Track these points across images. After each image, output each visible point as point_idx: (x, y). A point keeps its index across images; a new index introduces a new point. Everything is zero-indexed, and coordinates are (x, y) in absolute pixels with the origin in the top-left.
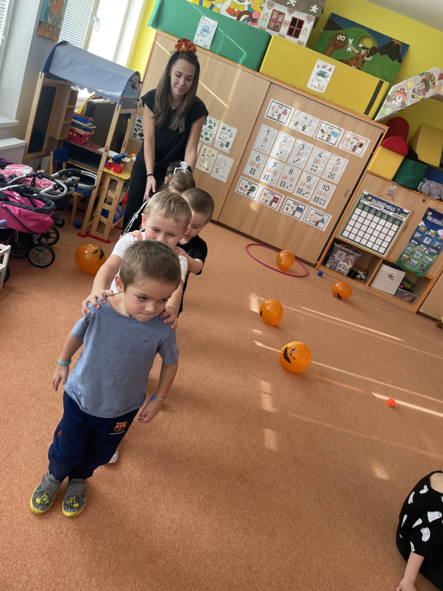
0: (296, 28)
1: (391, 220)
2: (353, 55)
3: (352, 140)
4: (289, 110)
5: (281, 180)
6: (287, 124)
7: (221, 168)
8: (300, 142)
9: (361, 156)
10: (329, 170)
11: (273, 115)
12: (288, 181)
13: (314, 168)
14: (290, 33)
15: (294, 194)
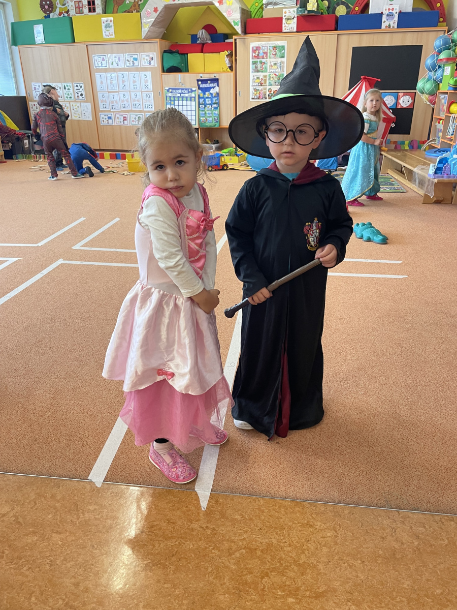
0: (92, 6)
1: (189, 99)
2: (131, 4)
3: (147, 58)
4: (104, 57)
5: (121, 104)
6: (108, 66)
7: (86, 111)
8: (120, 74)
9: (156, 66)
10: (144, 84)
11: (98, 65)
12: (125, 103)
13: (135, 87)
14: (90, 11)
15: (133, 109)
